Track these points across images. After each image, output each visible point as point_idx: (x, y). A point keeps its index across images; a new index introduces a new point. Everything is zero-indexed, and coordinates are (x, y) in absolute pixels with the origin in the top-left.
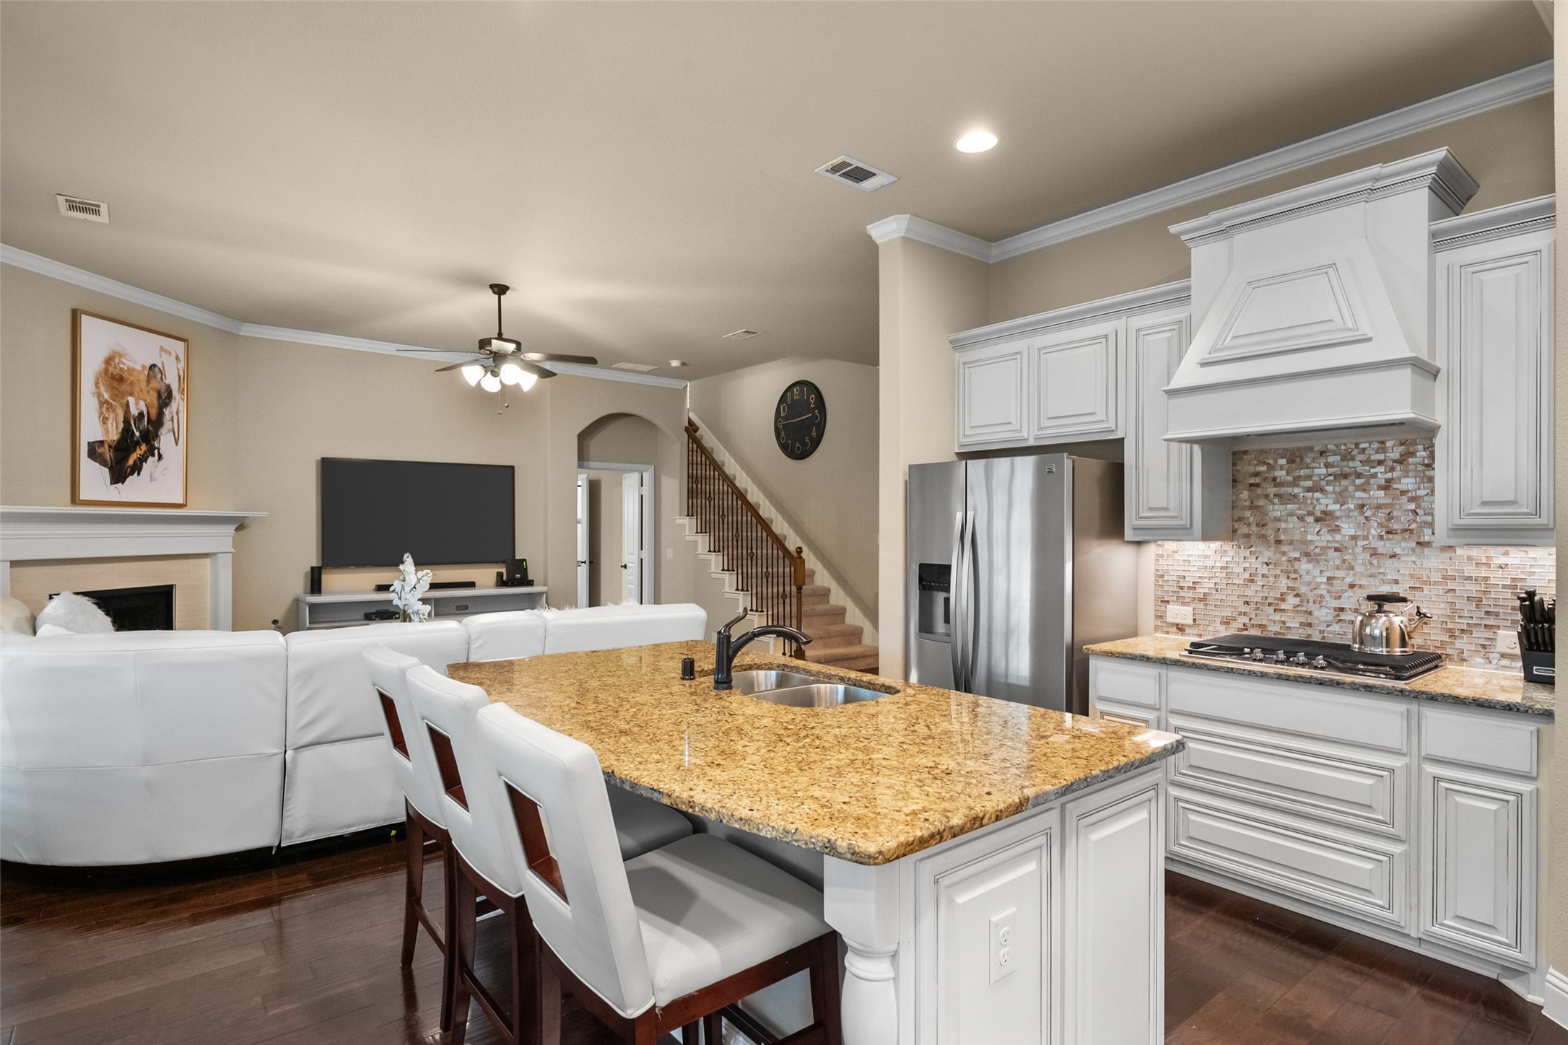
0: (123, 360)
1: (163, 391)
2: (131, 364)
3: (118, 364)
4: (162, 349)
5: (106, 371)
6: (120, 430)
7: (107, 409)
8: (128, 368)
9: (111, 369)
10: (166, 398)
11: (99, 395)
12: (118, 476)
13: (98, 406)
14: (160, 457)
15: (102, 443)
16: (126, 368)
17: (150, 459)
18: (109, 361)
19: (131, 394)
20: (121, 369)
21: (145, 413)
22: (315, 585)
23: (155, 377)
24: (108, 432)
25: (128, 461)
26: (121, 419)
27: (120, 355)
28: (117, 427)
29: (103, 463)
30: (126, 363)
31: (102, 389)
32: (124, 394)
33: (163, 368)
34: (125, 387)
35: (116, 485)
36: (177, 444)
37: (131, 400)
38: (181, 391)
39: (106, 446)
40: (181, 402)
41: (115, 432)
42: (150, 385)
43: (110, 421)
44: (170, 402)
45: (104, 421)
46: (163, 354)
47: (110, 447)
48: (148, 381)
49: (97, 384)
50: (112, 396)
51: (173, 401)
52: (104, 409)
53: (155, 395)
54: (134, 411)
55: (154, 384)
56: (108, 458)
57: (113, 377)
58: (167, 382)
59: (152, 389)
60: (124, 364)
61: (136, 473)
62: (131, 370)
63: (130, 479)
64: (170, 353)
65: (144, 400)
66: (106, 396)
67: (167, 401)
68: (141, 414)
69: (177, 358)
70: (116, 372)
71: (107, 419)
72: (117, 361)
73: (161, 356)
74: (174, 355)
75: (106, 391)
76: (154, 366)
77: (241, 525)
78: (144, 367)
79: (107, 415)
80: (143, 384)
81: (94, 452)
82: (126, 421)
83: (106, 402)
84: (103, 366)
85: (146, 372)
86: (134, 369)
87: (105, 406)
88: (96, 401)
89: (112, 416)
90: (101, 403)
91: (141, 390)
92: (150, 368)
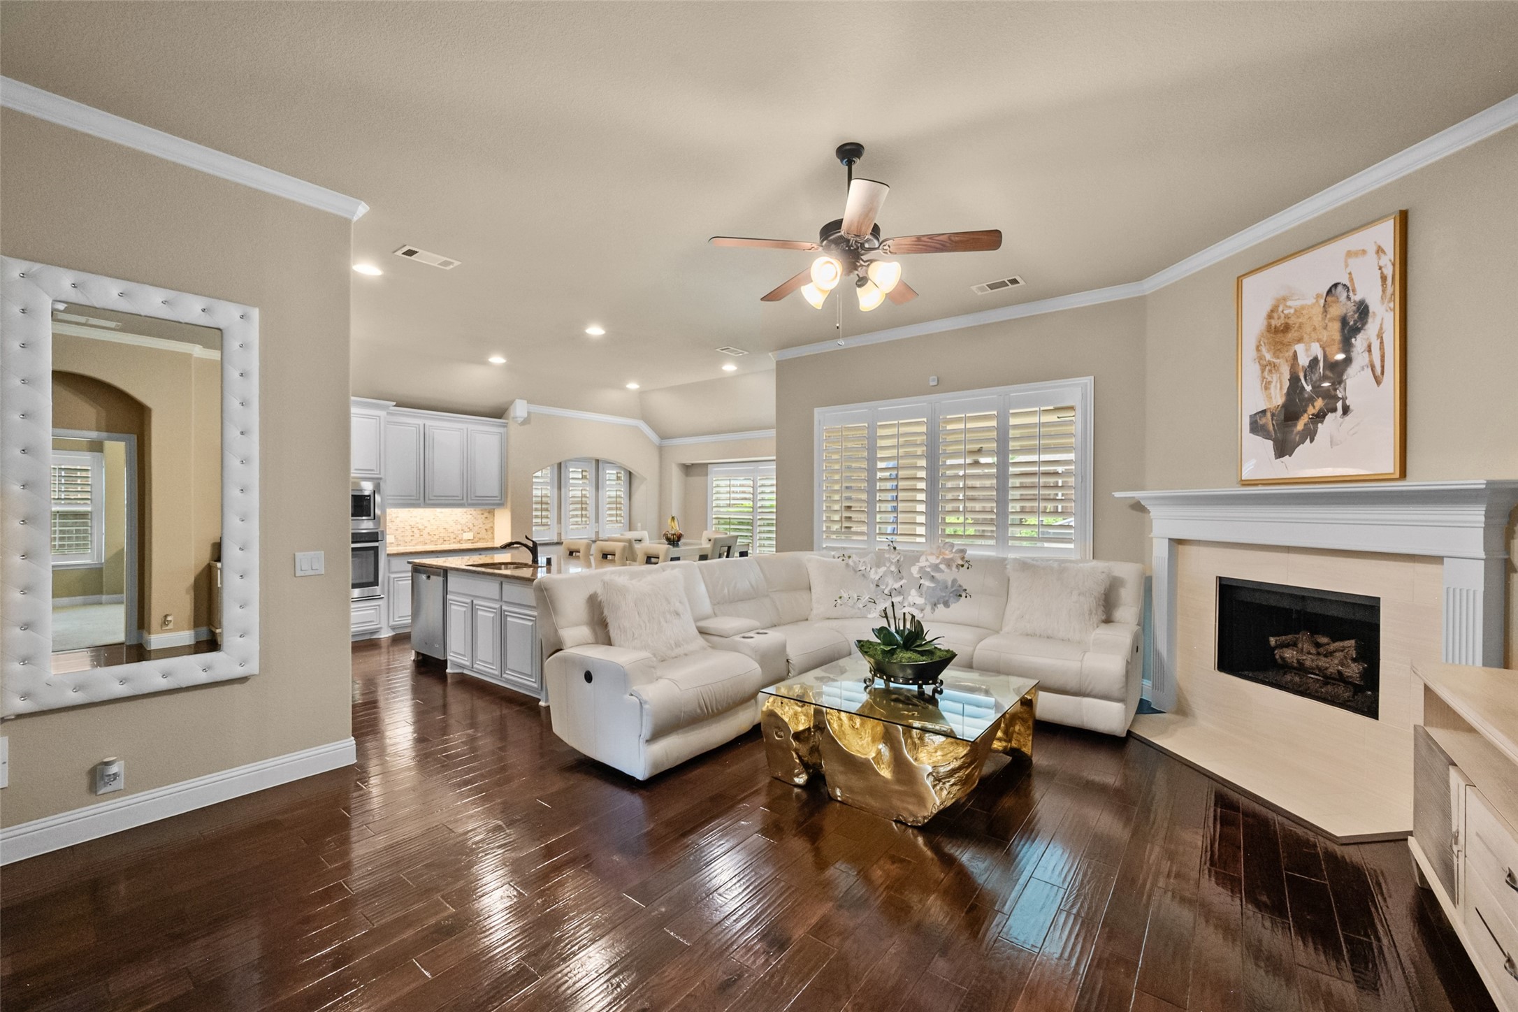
0: (1289, 303)
1: (1351, 313)
2: (1300, 302)
3: (1283, 312)
5: (1269, 326)
6: (1285, 391)
7: (1270, 371)
8: (1296, 311)
9: (1274, 323)
10: (1356, 322)
11: (1261, 358)
12: (1283, 449)
13: (1260, 372)
14: (1346, 410)
15: (1264, 412)
17: (1330, 417)
18: (1270, 317)
19: (1300, 340)
20: (1287, 317)
21: (1321, 358)
23: (1337, 301)
24: (1271, 398)
25: (1295, 425)
26: (1287, 376)
27: (1285, 299)
28: (1281, 388)
30: (1294, 304)
31: (1264, 349)
32: (1289, 344)
34: (1291, 335)
35: (1281, 459)
36: (1378, 382)
39: (1269, 414)
41: (1278, 396)
42: (1328, 316)
43: (1274, 384)
44: (1364, 324)
45: (1268, 386)
47: (1273, 415)
48: (1325, 311)
49: (1258, 349)
50: (1274, 354)
51: (1370, 320)
52: (1267, 373)
53: (1336, 326)
54: (1304, 361)
55: (1336, 311)
56: (1271, 428)
57: (1276, 331)
58: (1357, 298)
59: (1332, 320)
60: (1290, 307)
61: (1308, 439)
62: (1300, 310)
63: (1300, 450)
65: (1319, 340)
66: (1268, 357)
67: (1359, 325)
68: (1314, 361)
70: (1282, 321)
71: (1270, 383)
72: (1280, 309)
73: (1347, 266)
75: (1269, 351)
76: (1336, 285)
78: (1318, 296)
79: (1269, 379)
80: (1317, 320)
82: (1294, 379)
83: (1270, 363)
84: (1265, 323)
85: (1322, 302)
86: (1304, 307)
87: (1268, 368)
88: (1257, 367)
89: (1275, 377)
90: (1263, 368)
91: (1315, 329)
92: (1329, 292)
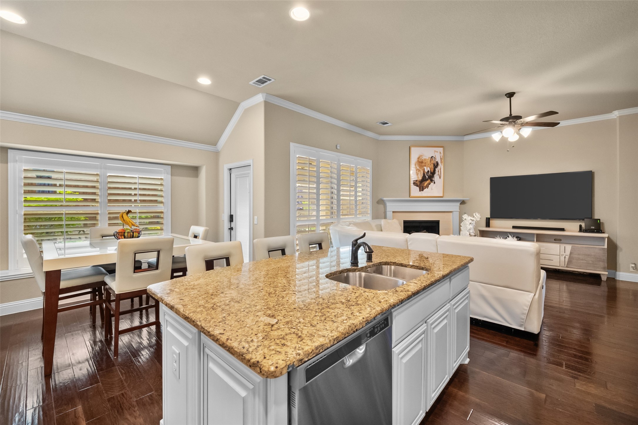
0: (423, 157)
1: (435, 163)
2: (425, 158)
4: (435, 151)
5: (418, 161)
6: (422, 176)
7: (418, 171)
9: (419, 160)
10: (436, 165)
11: (416, 168)
12: (422, 189)
13: (416, 171)
14: (434, 183)
15: (417, 180)
16: (424, 159)
17: (431, 184)
18: (418, 158)
19: (425, 166)
20: (422, 160)
21: (430, 171)
22: (488, 225)
23: (433, 160)
25: (424, 185)
26: (422, 173)
27: (422, 156)
30: (424, 158)
32: (423, 166)
33: (435, 157)
34: (423, 164)
36: (440, 178)
37: (425, 168)
38: (441, 162)
39: (418, 181)
40: (441, 166)
41: (420, 177)
43: (419, 175)
44: (438, 166)
45: (417, 175)
46: (435, 153)
47: (419, 181)
48: (430, 161)
49: (415, 165)
50: (419, 167)
51: (439, 166)
52: (417, 171)
53: (433, 165)
54: (426, 171)
55: (432, 162)
56: (419, 184)
57: (420, 162)
58: (437, 161)
59: (432, 163)
61: (427, 188)
62: (425, 159)
63: (425, 190)
64: (438, 152)
65: (429, 167)
66: (418, 168)
67: (437, 166)
68: (428, 171)
69: (440, 153)
70: (421, 161)
71: (418, 174)
72: (421, 157)
74: (439, 152)
75: (418, 166)
76: (433, 157)
77: (463, 202)
78: (429, 158)
79: (418, 173)
80: (429, 162)
82: (424, 174)
83: (418, 169)
84: (417, 160)
85: (430, 159)
86: (426, 159)
87: (418, 170)
88: (415, 170)
89: (420, 173)
90: (417, 170)
91: (428, 164)
92: (431, 157)
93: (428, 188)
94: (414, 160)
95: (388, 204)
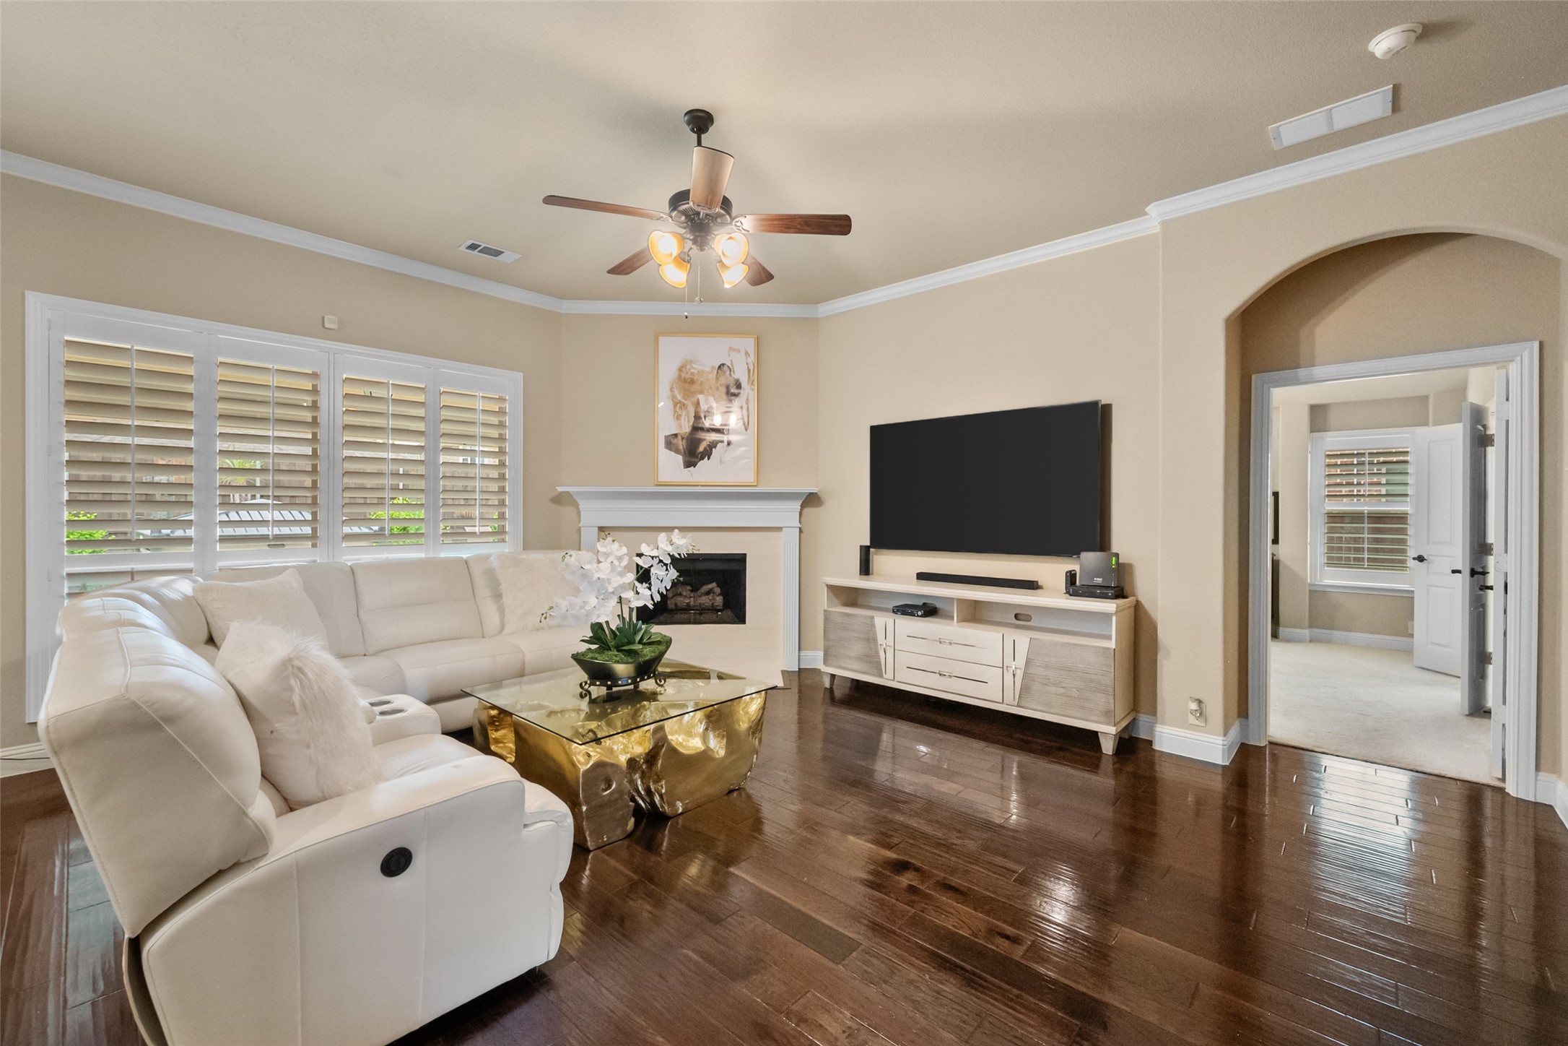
0: (694, 366)
1: (731, 385)
2: (701, 368)
3: (689, 370)
4: (731, 348)
5: (680, 376)
6: (690, 423)
7: (681, 408)
8: (698, 372)
9: (683, 375)
10: (735, 391)
11: (673, 397)
12: (690, 462)
13: (673, 407)
14: (729, 444)
15: (676, 435)
16: (696, 371)
17: (720, 445)
18: (681, 370)
19: (701, 392)
20: (692, 374)
21: (714, 407)
22: (865, 569)
23: (724, 374)
24: (681, 426)
25: (698, 448)
26: (692, 414)
27: (691, 362)
28: (688, 421)
29: (677, 451)
30: (697, 367)
31: (676, 392)
32: (694, 393)
33: (732, 365)
34: (695, 387)
35: (688, 469)
37: (701, 397)
38: (751, 382)
39: (679, 437)
40: (751, 392)
41: (687, 426)
42: (719, 382)
43: (683, 417)
44: (739, 393)
45: (678, 418)
46: (732, 353)
47: (683, 438)
48: (717, 379)
49: (671, 389)
50: (684, 396)
52: (677, 408)
53: (724, 390)
54: (704, 406)
55: (723, 380)
56: (681, 447)
57: (685, 381)
58: (735, 376)
59: (721, 385)
60: (695, 369)
61: (706, 458)
62: (701, 373)
63: (701, 464)
65: (713, 396)
66: (679, 397)
67: (736, 393)
68: (710, 408)
69: (747, 354)
70: (689, 376)
71: (680, 415)
72: (688, 367)
73: (729, 355)
74: (743, 352)
75: (679, 394)
76: (723, 365)
77: (811, 500)
78: (713, 368)
79: (680, 413)
80: (713, 381)
81: (669, 444)
82: (697, 416)
83: (680, 402)
84: (677, 373)
85: (715, 372)
86: (703, 372)
87: (678, 405)
88: (671, 404)
89: (684, 413)
90: (675, 404)
91: (711, 388)
92: (719, 367)
93: (709, 459)
94: (667, 373)
95: (584, 505)
